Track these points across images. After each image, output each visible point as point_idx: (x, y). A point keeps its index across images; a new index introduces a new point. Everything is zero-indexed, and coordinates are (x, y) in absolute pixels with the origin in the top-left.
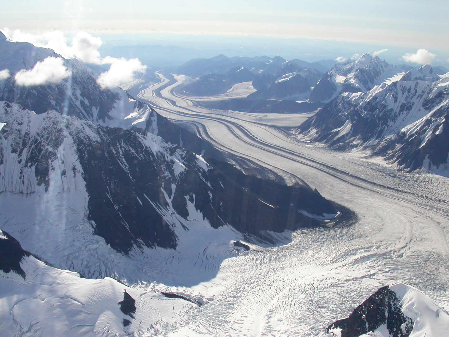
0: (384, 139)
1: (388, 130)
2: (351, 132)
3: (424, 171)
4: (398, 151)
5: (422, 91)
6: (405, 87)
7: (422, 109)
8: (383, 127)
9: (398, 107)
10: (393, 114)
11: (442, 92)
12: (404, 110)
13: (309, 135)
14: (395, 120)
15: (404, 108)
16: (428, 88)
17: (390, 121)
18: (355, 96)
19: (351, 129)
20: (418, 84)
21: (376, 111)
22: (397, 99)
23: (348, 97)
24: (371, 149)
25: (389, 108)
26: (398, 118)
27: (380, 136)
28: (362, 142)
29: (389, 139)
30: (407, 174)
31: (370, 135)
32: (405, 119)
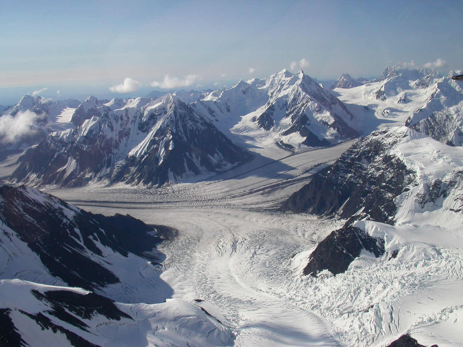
0: (116, 166)
1: (115, 158)
2: (78, 168)
3: (172, 183)
4: (135, 173)
5: (134, 116)
6: (116, 116)
7: (139, 132)
8: (110, 155)
9: (116, 135)
10: (114, 142)
11: (154, 114)
12: (123, 137)
13: (30, 181)
14: (119, 147)
15: (123, 135)
16: (138, 113)
17: (114, 149)
18: (65, 134)
19: (77, 165)
20: (128, 111)
21: (97, 143)
22: (113, 128)
23: (57, 136)
24: (106, 178)
25: (108, 137)
26: (120, 145)
27: (109, 164)
28: (94, 173)
29: (120, 165)
30: (158, 189)
31: (99, 165)
32: (127, 144)
